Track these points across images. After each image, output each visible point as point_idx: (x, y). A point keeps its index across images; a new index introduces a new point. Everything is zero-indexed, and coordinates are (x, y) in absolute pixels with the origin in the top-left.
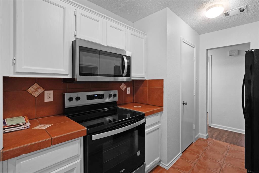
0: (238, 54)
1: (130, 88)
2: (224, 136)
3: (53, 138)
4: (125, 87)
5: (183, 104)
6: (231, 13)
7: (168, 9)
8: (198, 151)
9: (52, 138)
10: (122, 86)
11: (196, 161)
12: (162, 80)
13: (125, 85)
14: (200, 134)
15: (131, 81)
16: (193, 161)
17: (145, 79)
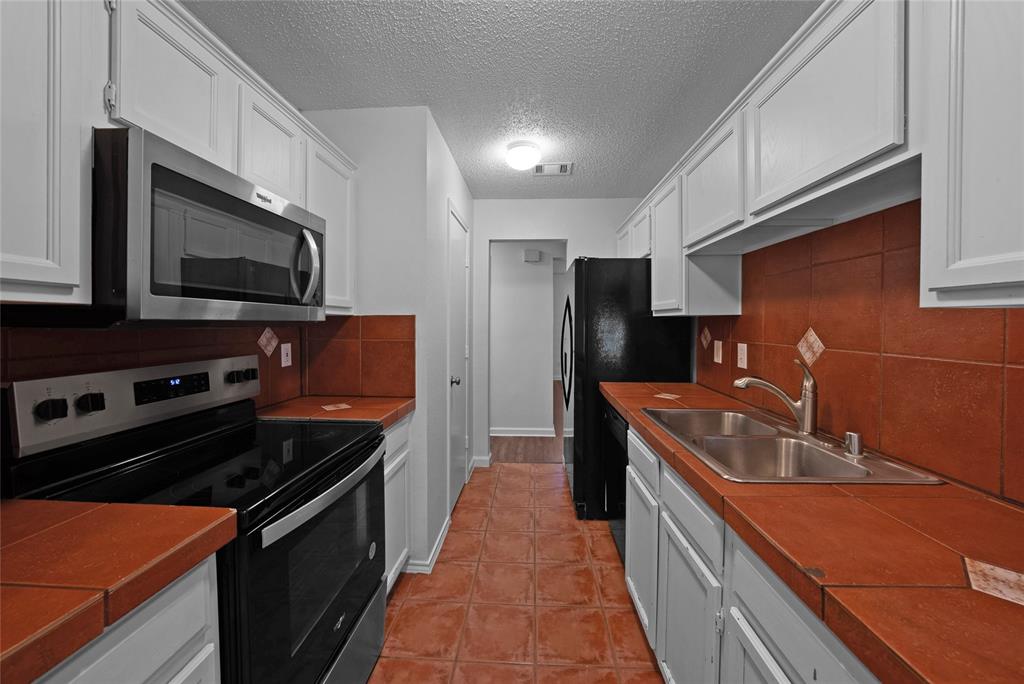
0: (540, 259)
1: (290, 345)
2: (519, 450)
3: (112, 589)
4: (274, 343)
5: (452, 383)
6: (547, 170)
7: (427, 110)
8: (481, 501)
9: (107, 593)
10: (264, 340)
11: (484, 524)
12: (412, 318)
13: (275, 333)
14: (475, 458)
15: (324, 319)
16: (480, 527)
17: (352, 313)
